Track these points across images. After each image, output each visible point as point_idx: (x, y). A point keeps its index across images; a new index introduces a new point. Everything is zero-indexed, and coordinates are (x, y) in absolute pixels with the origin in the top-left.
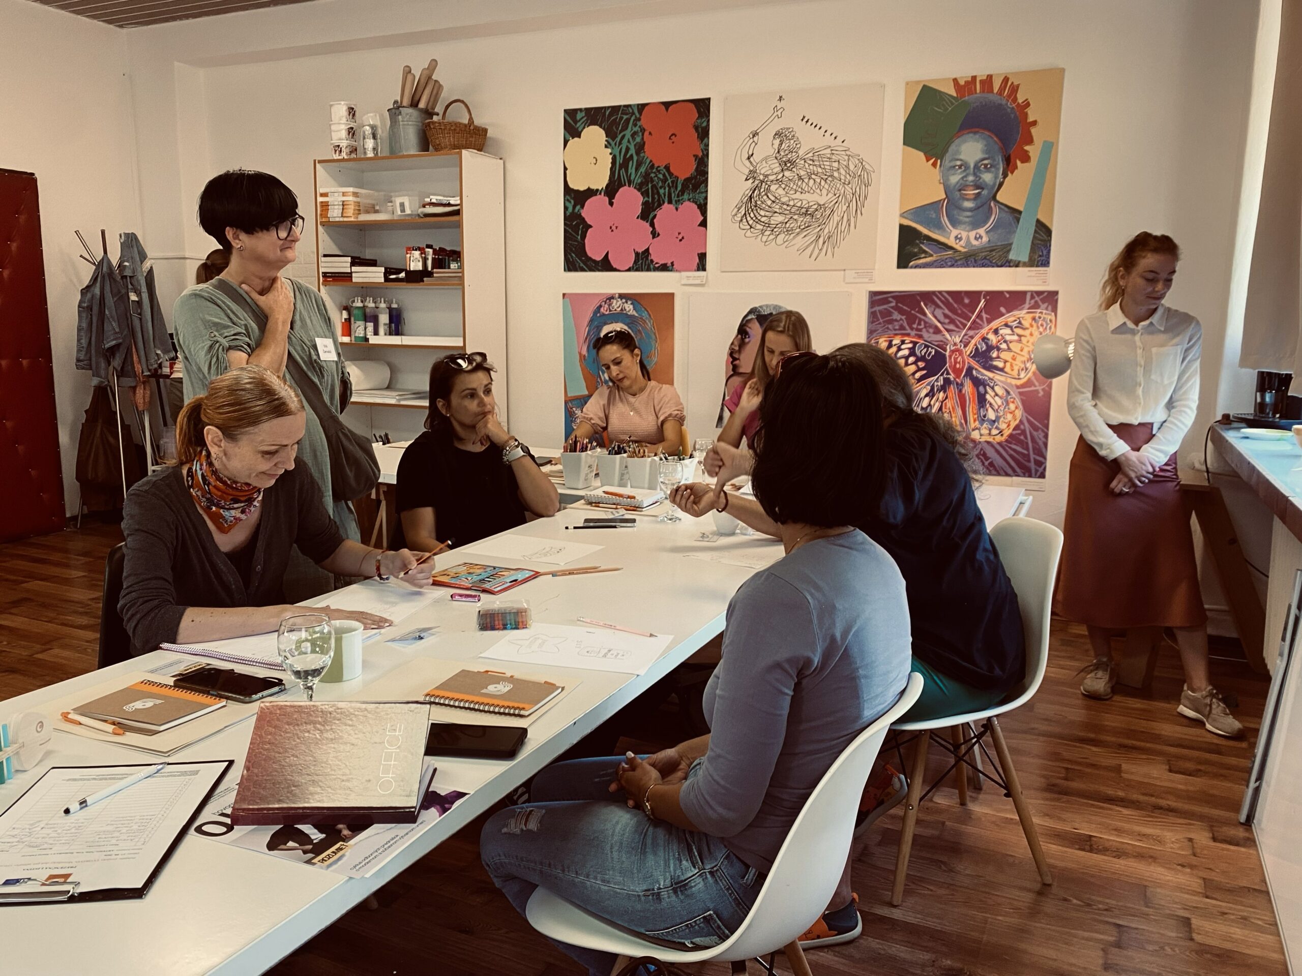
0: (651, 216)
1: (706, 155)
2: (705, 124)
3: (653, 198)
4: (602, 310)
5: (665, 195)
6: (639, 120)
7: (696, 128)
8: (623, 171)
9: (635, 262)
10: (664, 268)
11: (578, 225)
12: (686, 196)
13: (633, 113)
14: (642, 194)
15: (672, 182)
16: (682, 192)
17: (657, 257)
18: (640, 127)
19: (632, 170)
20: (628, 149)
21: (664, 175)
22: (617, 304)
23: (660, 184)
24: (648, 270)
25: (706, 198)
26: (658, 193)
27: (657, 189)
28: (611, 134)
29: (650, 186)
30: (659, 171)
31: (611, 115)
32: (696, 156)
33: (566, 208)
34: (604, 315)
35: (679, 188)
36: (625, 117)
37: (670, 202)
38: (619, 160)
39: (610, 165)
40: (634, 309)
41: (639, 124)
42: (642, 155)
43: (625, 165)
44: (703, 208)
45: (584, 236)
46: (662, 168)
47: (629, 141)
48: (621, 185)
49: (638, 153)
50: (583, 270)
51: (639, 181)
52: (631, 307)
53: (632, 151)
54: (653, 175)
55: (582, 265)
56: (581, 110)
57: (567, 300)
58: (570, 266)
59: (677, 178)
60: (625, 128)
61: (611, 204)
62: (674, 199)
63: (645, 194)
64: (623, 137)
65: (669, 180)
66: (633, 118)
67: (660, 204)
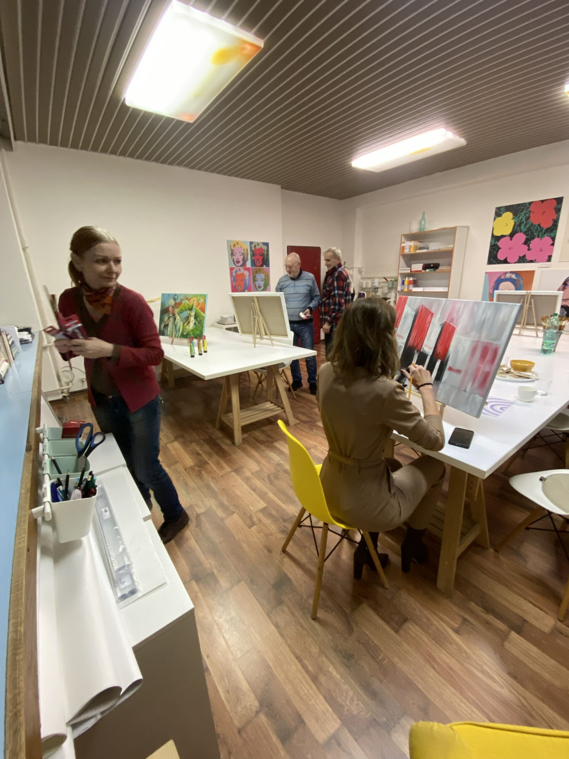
0: (529, 243)
1: (558, 218)
2: (559, 207)
3: (531, 236)
4: (501, 277)
5: (536, 235)
6: (529, 208)
7: (555, 209)
8: (518, 228)
9: (519, 260)
10: (531, 261)
11: (495, 249)
12: (546, 235)
13: (527, 206)
14: (526, 235)
15: (541, 230)
16: (545, 233)
17: (528, 258)
18: (529, 211)
19: (522, 226)
20: (522, 219)
21: (537, 228)
22: (508, 276)
23: (535, 231)
24: (524, 262)
25: (555, 235)
26: (533, 235)
27: (533, 233)
28: (515, 215)
29: (530, 232)
30: (535, 226)
31: (516, 207)
32: (553, 220)
33: (491, 242)
34: (502, 279)
35: (543, 232)
36: (522, 208)
37: (538, 237)
38: (517, 223)
39: (513, 226)
40: (516, 276)
41: (529, 209)
42: (528, 221)
43: (520, 225)
44: (553, 239)
45: (497, 252)
46: (537, 225)
47: (523, 216)
48: (516, 232)
49: (526, 220)
50: (495, 264)
51: (525, 230)
52: (514, 276)
53: (524, 220)
54: (532, 228)
55: (495, 262)
56: (503, 207)
57: (487, 275)
58: (490, 262)
59: (543, 228)
60: (522, 211)
61: (511, 240)
62: (540, 236)
63: (527, 235)
64: (521, 215)
65: (539, 229)
66: (526, 207)
67: (533, 238)
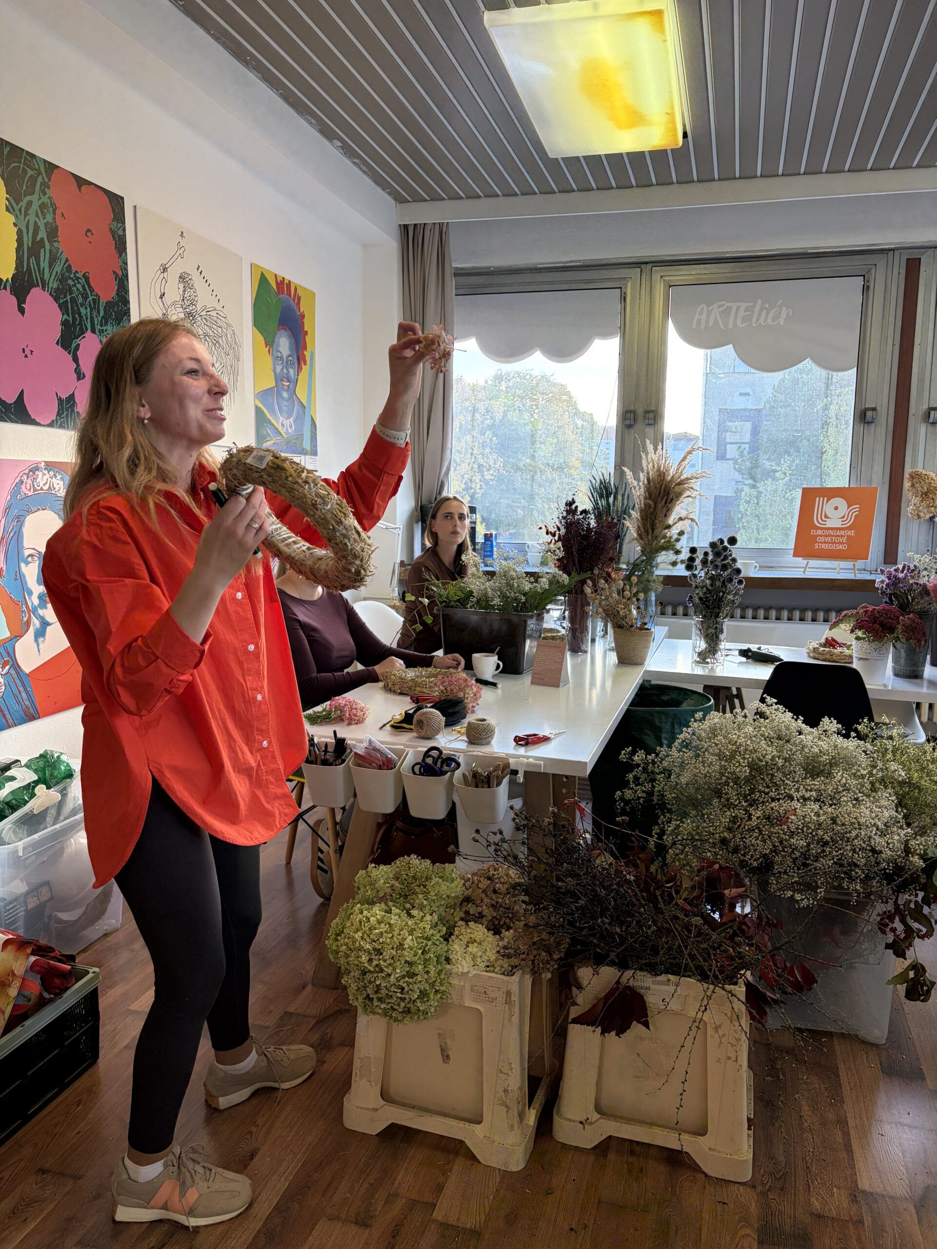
0: (74, 345)
1: (125, 276)
2: (120, 232)
3: (74, 319)
4: (25, 486)
5: (87, 319)
6: (48, 187)
7: (113, 233)
8: (33, 260)
9: (59, 413)
12: (109, 327)
13: (39, 171)
14: (60, 306)
16: (105, 320)
18: (49, 198)
19: (45, 264)
20: (36, 227)
21: (83, 287)
22: (43, 480)
23: (81, 300)
26: (80, 314)
27: (77, 306)
28: (13, 192)
29: (69, 297)
30: (77, 278)
31: (11, 158)
32: (113, 273)
35: (102, 314)
36: (29, 171)
37: (93, 331)
38: (27, 241)
39: (15, 245)
41: (48, 192)
42: (56, 245)
43: (35, 251)
46: (82, 276)
47: (37, 215)
48: (32, 285)
49: (50, 239)
51: (55, 286)
52: (61, 483)
53: (42, 234)
54: (70, 282)
59: (99, 297)
60: (31, 191)
61: (22, 311)
62: (98, 327)
63: (63, 307)
64: (30, 204)
65: (91, 298)
66: (40, 180)
67: (83, 332)
